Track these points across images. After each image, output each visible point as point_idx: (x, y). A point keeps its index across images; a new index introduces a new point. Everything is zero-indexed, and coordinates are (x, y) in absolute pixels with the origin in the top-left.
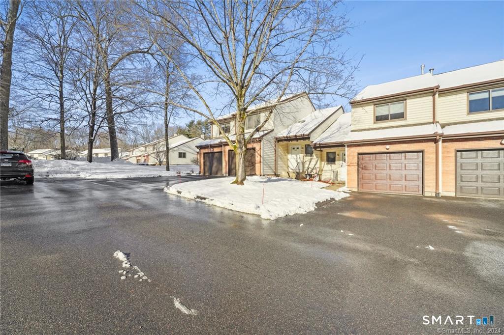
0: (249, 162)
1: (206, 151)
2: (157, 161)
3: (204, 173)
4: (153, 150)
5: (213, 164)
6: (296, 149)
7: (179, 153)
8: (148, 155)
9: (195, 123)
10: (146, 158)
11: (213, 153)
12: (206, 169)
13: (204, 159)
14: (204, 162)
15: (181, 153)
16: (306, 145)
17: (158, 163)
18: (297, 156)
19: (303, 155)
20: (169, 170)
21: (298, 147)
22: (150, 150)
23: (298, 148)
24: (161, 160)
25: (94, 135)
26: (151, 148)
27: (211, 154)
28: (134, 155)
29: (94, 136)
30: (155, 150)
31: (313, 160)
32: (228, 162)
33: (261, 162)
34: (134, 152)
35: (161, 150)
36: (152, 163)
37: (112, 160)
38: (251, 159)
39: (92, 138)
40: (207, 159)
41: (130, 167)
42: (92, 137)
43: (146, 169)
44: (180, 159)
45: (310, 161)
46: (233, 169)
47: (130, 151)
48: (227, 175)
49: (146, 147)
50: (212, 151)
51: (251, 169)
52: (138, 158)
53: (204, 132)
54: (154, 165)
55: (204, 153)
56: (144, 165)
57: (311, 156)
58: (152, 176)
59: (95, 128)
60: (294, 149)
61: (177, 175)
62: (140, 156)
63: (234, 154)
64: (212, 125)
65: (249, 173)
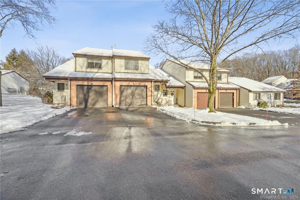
0: (140, 95)
3: (77, 106)
11: (91, 86)
13: (77, 91)
14: (77, 95)
38: (142, 93)
50: (90, 84)
51: (141, 101)
55: (77, 86)
63: (124, 89)
64: (75, 57)
65: (139, 104)
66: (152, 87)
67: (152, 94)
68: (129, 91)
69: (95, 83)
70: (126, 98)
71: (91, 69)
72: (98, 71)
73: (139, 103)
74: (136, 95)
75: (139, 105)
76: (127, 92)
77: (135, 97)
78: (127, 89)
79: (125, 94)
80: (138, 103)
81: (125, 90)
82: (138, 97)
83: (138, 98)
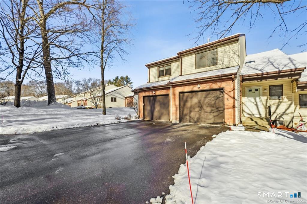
1: (147, 94)
2: (93, 104)
3: (144, 118)
4: (90, 96)
5: (154, 108)
6: (253, 90)
7: (111, 98)
8: (87, 100)
9: (119, 78)
10: (84, 102)
11: (155, 96)
12: (146, 113)
13: (144, 102)
14: (144, 106)
15: (113, 98)
16: (270, 86)
17: (94, 106)
18: (255, 99)
19: (265, 98)
20: (105, 114)
21: (256, 88)
22: (88, 96)
23: (257, 90)
24: (97, 104)
25: (22, 76)
26: (89, 94)
27: (152, 98)
28: (76, 100)
29: (22, 78)
30: (92, 95)
31: (282, 104)
32: (178, 107)
33: (234, 107)
34: (76, 97)
35: (97, 95)
36: (89, 106)
37: (49, 104)
39: (20, 80)
40: (147, 103)
41: (65, 112)
42: (20, 78)
43: (82, 113)
44: (112, 102)
45: (278, 106)
46: (186, 115)
47: (73, 97)
48: (178, 122)
49: (85, 94)
50: (154, 94)
51: (214, 116)
52: (79, 102)
53: (125, 84)
54: (91, 108)
55: (144, 97)
56: (81, 108)
57: (279, 98)
58: (88, 125)
59: (23, 69)
60: (250, 91)
61: (117, 121)
62: (80, 101)
63: (187, 97)
64: (149, 68)
65: (211, 121)
66: (234, 89)
67: (234, 103)
68: (195, 100)
69: (158, 93)
70: (191, 112)
71: (162, 77)
72: (169, 78)
73: (210, 119)
74: (205, 107)
75: (211, 124)
76: (191, 102)
77: (204, 109)
78: (191, 98)
79: (189, 104)
80: (208, 119)
81: (189, 99)
82: (209, 109)
83: (209, 111)
